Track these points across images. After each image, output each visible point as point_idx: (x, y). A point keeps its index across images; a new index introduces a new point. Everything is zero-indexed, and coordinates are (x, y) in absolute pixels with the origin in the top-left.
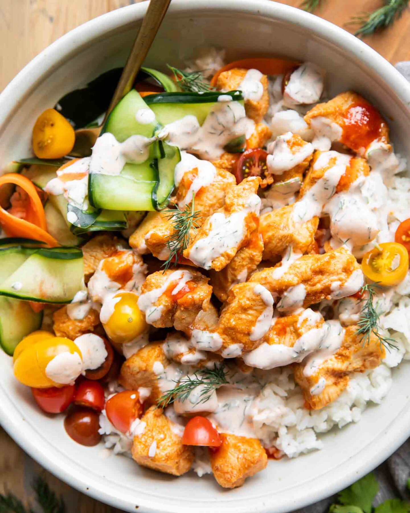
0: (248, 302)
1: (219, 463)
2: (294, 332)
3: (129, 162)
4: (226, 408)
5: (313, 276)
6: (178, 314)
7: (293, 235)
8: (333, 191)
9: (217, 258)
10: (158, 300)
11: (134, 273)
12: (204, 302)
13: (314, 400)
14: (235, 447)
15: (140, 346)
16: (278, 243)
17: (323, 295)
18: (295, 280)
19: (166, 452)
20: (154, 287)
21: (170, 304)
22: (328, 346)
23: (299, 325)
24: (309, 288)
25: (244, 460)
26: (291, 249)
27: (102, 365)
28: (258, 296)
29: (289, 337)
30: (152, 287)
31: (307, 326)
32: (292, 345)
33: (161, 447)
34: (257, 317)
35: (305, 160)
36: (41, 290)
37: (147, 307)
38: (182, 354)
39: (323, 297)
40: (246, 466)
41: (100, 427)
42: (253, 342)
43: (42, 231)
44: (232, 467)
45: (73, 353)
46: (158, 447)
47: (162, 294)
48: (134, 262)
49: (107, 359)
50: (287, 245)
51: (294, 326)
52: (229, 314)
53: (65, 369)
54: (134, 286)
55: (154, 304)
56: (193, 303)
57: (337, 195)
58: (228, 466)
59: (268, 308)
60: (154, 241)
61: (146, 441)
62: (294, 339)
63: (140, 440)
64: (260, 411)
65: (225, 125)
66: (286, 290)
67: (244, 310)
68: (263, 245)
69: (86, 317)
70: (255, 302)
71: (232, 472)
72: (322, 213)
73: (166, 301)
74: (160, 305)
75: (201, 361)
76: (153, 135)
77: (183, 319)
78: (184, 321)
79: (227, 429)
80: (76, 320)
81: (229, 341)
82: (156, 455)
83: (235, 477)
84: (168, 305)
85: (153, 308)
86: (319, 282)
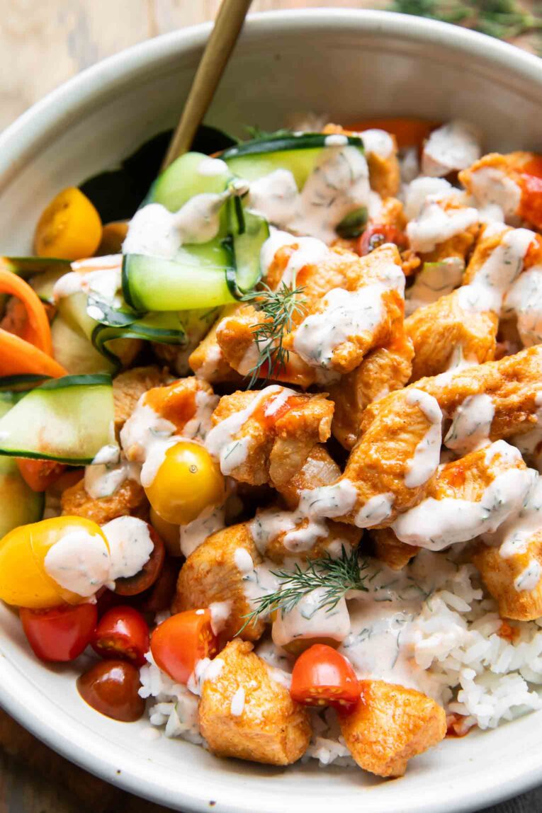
0: (397, 419)
1: (360, 729)
2: (480, 477)
3: (188, 241)
4: (366, 635)
5: (503, 381)
6: (277, 447)
7: (462, 326)
8: (519, 267)
9: (341, 344)
10: (242, 429)
11: (198, 407)
12: (322, 423)
13: (523, 600)
14: (388, 698)
15: (211, 529)
16: (439, 341)
17: (523, 413)
18: (475, 386)
19: (262, 709)
20: (234, 410)
21: (262, 433)
22: (538, 506)
23: (487, 462)
24: (499, 400)
25: (406, 718)
26: (458, 353)
27: (145, 566)
28: (414, 406)
29: (471, 487)
30: (229, 410)
31: (501, 464)
32: (479, 498)
33: (253, 702)
34: (415, 444)
35: (468, 229)
36: (41, 440)
37: (221, 445)
38: (284, 533)
39: (523, 418)
40: (411, 727)
41: (141, 685)
42: (411, 492)
43: (45, 357)
44: (384, 733)
45: (94, 535)
46: (247, 701)
47: (247, 419)
48: (197, 388)
49: (152, 555)
50: (454, 343)
51: (477, 467)
52: (366, 444)
53: (81, 562)
54: (199, 430)
55: (234, 437)
56: (303, 423)
57: (525, 274)
58: (376, 732)
59: (433, 427)
60: (233, 333)
61: (226, 690)
62: (480, 488)
63: (214, 686)
64: (426, 636)
65: (338, 185)
66: (459, 402)
67: (393, 433)
68: (413, 348)
69: (116, 493)
70: (410, 417)
71: (385, 741)
72: (502, 309)
73: (256, 429)
74: (244, 436)
75: (320, 540)
76: (226, 188)
77: (287, 456)
78: (288, 461)
79: (369, 672)
80: (98, 498)
81: (368, 492)
82: (244, 713)
83: (391, 748)
84: (259, 435)
85: (233, 444)
86: (514, 391)
